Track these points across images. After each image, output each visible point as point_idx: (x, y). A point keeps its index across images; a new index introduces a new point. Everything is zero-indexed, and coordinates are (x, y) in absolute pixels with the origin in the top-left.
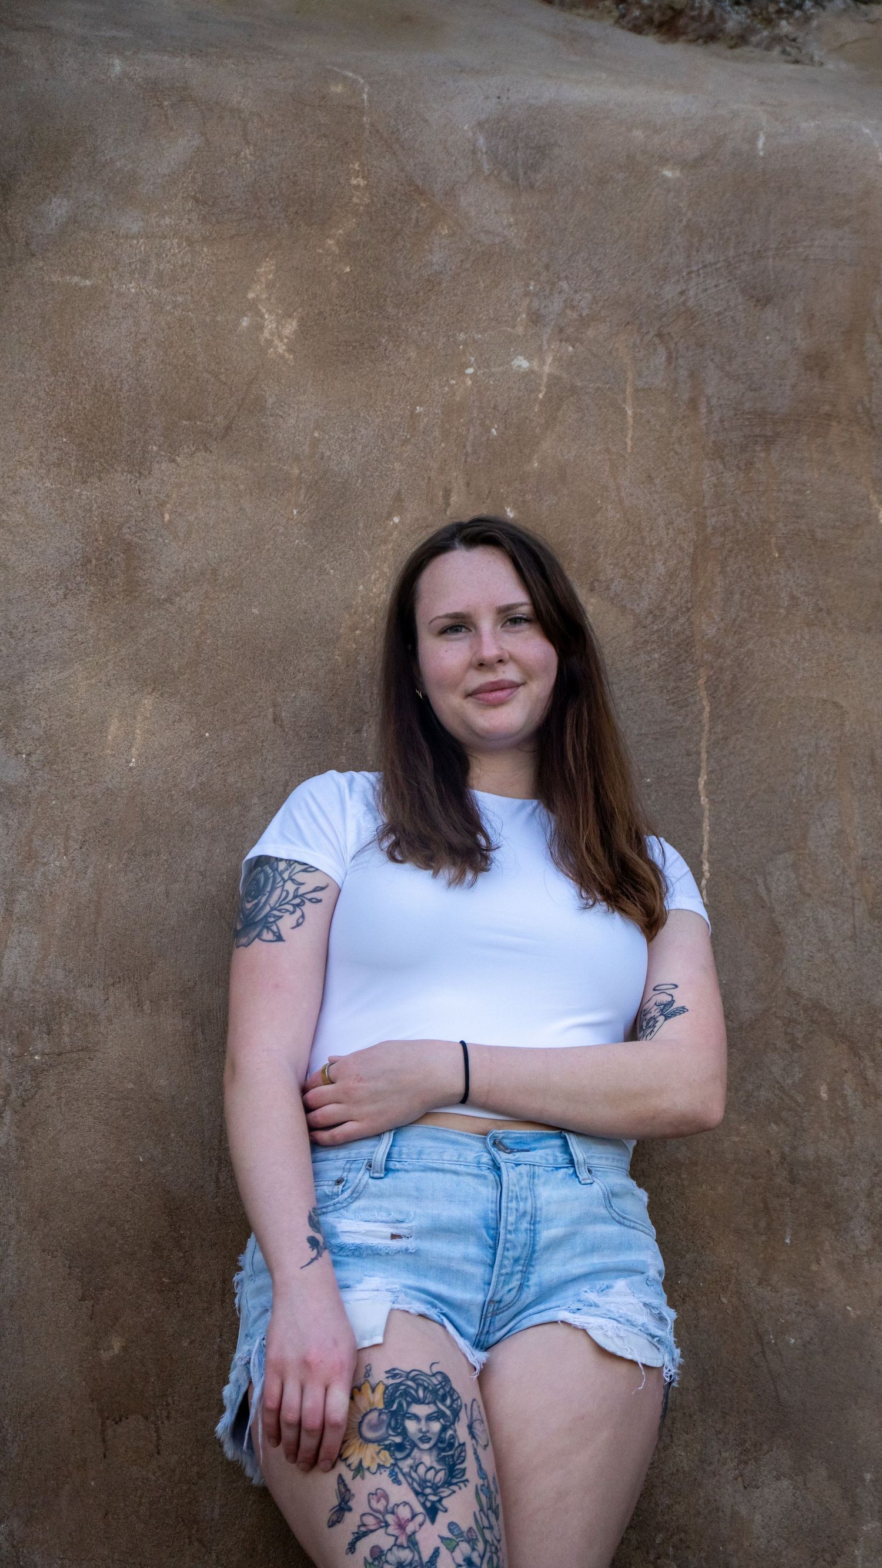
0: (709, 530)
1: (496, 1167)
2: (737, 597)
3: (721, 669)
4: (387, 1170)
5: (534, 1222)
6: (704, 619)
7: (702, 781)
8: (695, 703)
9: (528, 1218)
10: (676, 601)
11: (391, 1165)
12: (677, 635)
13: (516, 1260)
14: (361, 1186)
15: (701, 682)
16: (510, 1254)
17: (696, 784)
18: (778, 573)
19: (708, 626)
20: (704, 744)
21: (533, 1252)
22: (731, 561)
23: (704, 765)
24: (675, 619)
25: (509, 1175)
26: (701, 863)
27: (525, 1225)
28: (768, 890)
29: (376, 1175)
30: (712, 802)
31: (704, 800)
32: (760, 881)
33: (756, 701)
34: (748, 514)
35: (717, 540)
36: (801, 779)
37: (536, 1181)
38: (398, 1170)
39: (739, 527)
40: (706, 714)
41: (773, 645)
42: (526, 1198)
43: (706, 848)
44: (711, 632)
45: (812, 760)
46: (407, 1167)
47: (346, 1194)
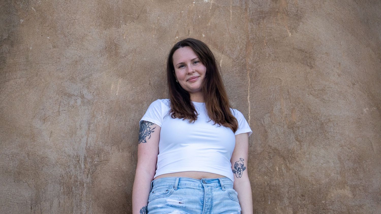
0: (250, 39)
1: (203, 187)
2: (256, 54)
3: (253, 71)
4: (178, 188)
5: (212, 200)
6: (249, 60)
7: (248, 97)
8: (247, 79)
9: (211, 199)
10: (242, 55)
11: (179, 187)
12: (242, 63)
13: (208, 209)
14: (172, 192)
15: (248, 74)
16: (207, 207)
17: (247, 98)
18: (266, 49)
19: (250, 61)
20: (249, 88)
21: (212, 207)
22: (255, 46)
23: (249, 93)
24: (242, 60)
25: (206, 189)
26: (248, 116)
27: (210, 201)
28: (264, 122)
29: (175, 189)
30: (251, 102)
31: (249, 102)
32: (262, 120)
33: (261, 79)
34: (259, 35)
35: (252, 41)
36: (271, 97)
37: (212, 190)
38: (180, 188)
39: (257, 38)
40: (249, 82)
41: (265, 65)
42: (210, 195)
43: (249, 113)
44: (250, 63)
45: (274, 92)
46: (183, 187)
47: (169, 194)
